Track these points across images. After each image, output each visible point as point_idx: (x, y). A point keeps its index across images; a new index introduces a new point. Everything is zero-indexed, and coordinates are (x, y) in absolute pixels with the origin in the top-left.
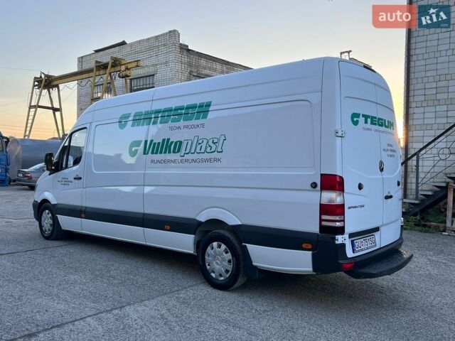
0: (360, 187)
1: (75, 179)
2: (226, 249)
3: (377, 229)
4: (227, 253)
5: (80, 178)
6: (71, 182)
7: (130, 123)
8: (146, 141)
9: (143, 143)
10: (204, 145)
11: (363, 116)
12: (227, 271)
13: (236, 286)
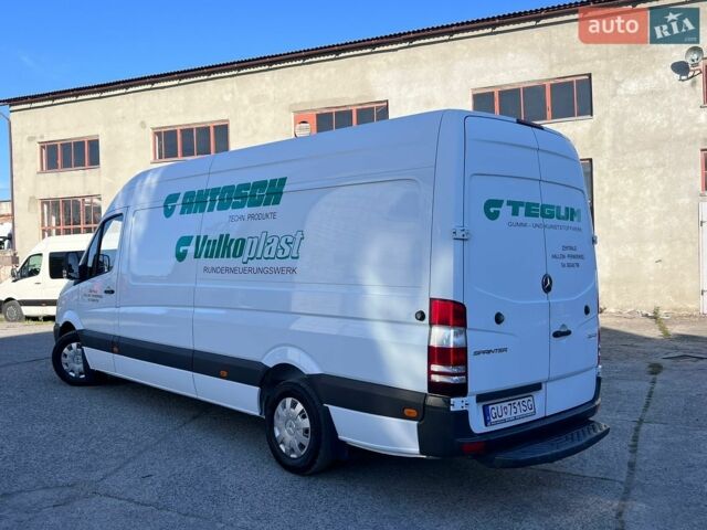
0: (499, 319)
1: (106, 292)
2: (302, 411)
3: (537, 387)
4: (304, 417)
5: (113, 292)
6: (101, 297)
7: (178, 208)
8: (198, 238)
9: (194, 240)
10: (274, 245)
11: (509, 203)
12: (301, 446)
13: (313, 469)
